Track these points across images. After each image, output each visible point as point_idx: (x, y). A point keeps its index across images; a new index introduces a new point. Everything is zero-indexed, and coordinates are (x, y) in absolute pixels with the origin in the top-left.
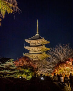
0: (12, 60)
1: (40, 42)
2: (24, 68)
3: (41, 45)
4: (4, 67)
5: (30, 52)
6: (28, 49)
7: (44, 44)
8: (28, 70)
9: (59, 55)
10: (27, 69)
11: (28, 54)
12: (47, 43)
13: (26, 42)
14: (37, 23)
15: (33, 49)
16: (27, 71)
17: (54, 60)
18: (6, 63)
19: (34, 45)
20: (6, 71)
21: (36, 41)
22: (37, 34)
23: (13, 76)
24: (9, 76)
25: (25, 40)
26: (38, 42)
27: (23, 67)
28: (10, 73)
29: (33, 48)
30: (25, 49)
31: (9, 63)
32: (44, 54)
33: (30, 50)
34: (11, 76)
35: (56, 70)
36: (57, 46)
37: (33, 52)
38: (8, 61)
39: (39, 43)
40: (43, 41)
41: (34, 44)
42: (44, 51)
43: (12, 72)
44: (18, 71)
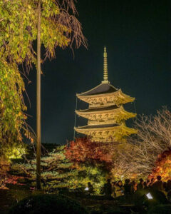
0: (62, 147)
1: (112, 100)
2: (87, 166)
3: (114, 107)
4: (46, 165)
5: (90, 124)
6: (83, 116)
7: (120, 104)
8: (96, 168)
9: (163, 133)
10: (93, 166)
11: (84, 128)
12: (128, 101)
13: (79, 99)
14: (105, 55)
15: (95, 116)
16: (94, 172)
17: (154, 144)
18: (49, 156)
19: (99, 106)
20: (51, 173)
21: (103, 98)
22: (105, 82)
23: (66, 185)
24: (57, 184)
25: (77, 95)
26: (108, 100)
27: (84, 162)
28: (58, 177)
29: (97, 114)
30: (78, 115)
31: (55, 154)
32: (123, 126)
33: (90, 118)
34: (61, 185)
35: (161, 169)
36: (158, 112)
37: (96, 124)
38: (54, 150)
39: (110, 102)
40: (120, 96)
41: (97, 104)
42: (122, 121)
43: (62, 176)
44: (77, 173)
